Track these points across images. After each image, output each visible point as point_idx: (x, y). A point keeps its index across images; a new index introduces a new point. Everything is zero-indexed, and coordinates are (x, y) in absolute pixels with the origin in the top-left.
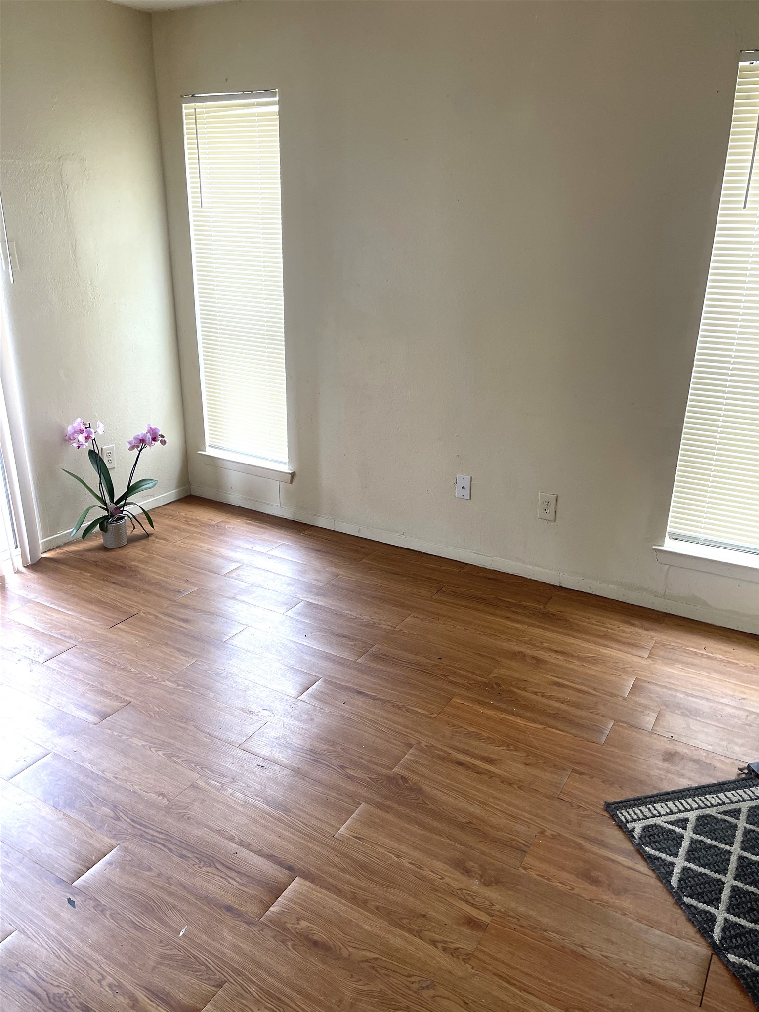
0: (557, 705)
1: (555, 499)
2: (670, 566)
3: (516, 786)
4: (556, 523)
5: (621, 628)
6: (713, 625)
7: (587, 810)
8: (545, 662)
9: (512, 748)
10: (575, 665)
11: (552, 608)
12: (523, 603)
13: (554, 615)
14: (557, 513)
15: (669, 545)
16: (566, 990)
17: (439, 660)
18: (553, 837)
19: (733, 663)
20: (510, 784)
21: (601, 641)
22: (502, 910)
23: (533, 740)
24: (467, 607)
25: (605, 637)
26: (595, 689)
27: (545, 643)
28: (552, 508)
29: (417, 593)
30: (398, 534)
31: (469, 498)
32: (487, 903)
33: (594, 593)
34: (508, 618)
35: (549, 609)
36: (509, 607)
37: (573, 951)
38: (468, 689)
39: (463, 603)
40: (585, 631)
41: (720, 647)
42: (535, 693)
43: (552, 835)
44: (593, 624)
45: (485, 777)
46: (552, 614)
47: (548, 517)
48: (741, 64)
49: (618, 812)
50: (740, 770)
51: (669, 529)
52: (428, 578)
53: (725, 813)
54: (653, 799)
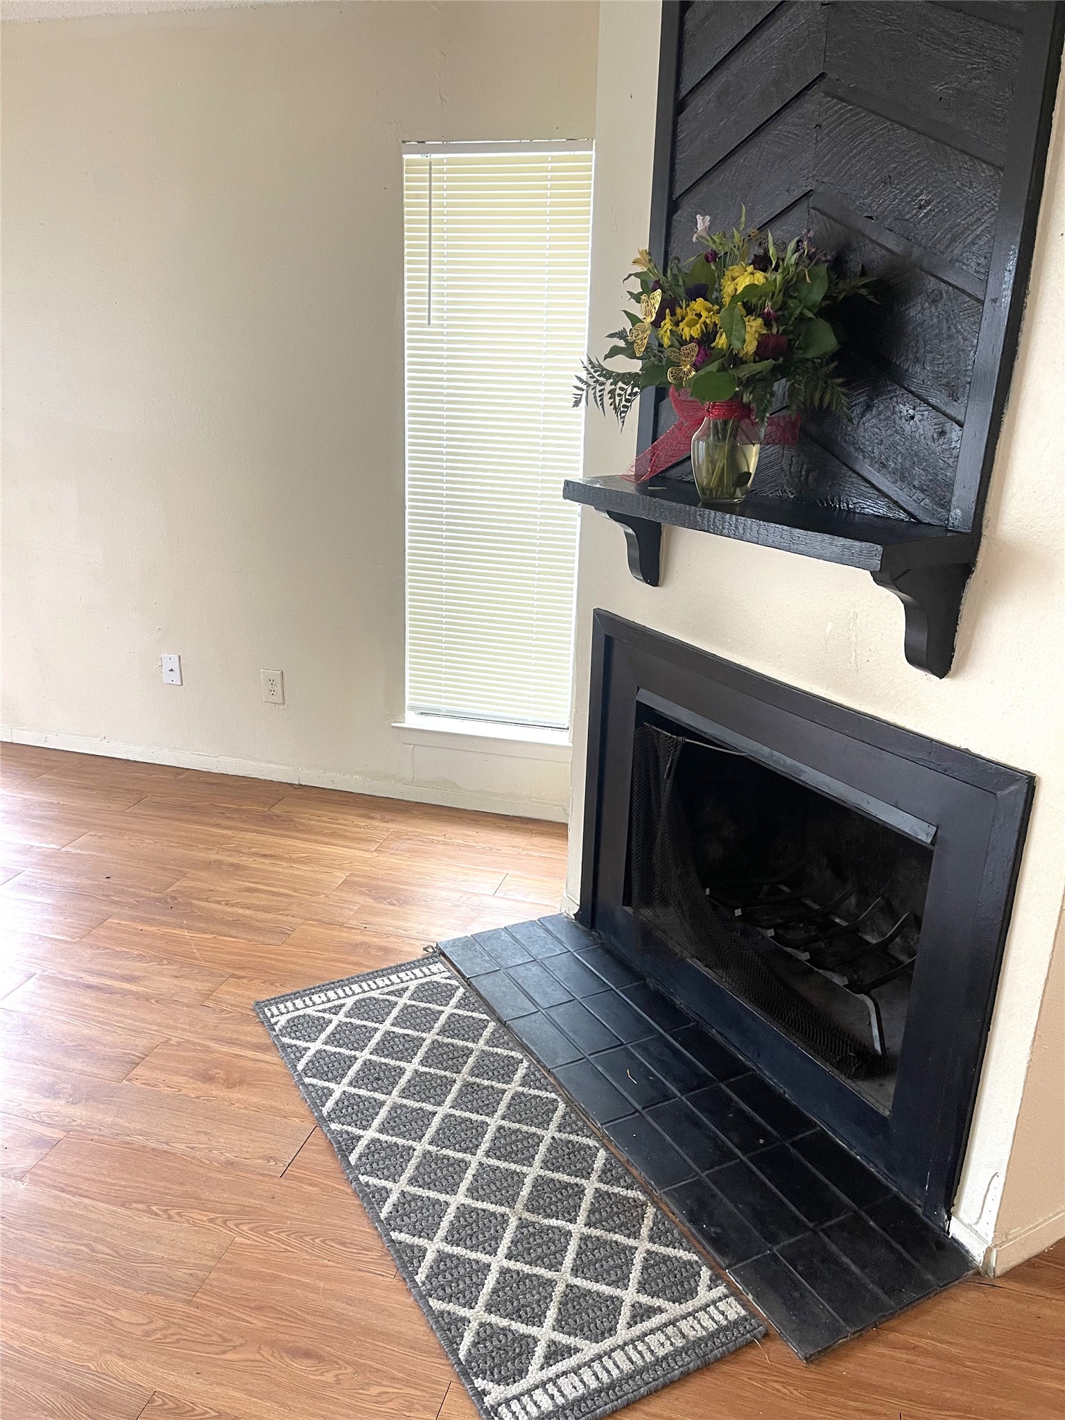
0: (240, 911)
1: (280, 677)
2: (415, 745)
3: (153, 1001)
4: (286, 706)
5: (355, 823)
6: (465, 810)
7: (231, 1012)
8: (245, 868)
9: (165, 962)
10: (283, 868)
11: (277, 810)
12: (244, 807)
13: (279, 816)
14: (285, 694)
15: (412, 720)
16: (129, 1187)
17: (108, 880)
18: (179, 1044)
19: (471, 846)
20: (147, 1000)
21: (325, 839)
22: (84, 1124)
23: (195, 951)
24: (168, 818)
25: (333, 834)
26: (296, 890)
27: (253, 847)
28: (278, 688)
29: (107, 808)
30: (99, 739)
31: (179, 683)
32: (67, 1120)
33: (338, 789)
34: (218, 826)
35: (275, 811)
36: (223, 814)
37: (153, 1149)
38: (134, 907)
39: (163, 814)
40: (310, 831)
41: (458, 832)
42: (219, 903)
43: (178, 1042)
44: (323, 822)
45: (117, 996)
46: (276, 816)
47: (274, 699)
48: (406, 157)
49: (266, 1009)
50: (425, 949)
51: (408, 702)
52: (127, 790)
53: (388, 994)
54: (313, 991)
